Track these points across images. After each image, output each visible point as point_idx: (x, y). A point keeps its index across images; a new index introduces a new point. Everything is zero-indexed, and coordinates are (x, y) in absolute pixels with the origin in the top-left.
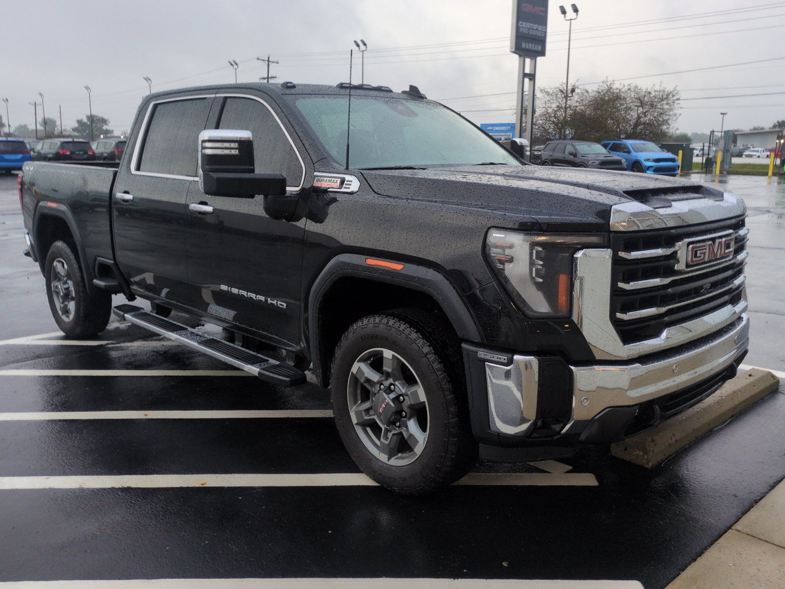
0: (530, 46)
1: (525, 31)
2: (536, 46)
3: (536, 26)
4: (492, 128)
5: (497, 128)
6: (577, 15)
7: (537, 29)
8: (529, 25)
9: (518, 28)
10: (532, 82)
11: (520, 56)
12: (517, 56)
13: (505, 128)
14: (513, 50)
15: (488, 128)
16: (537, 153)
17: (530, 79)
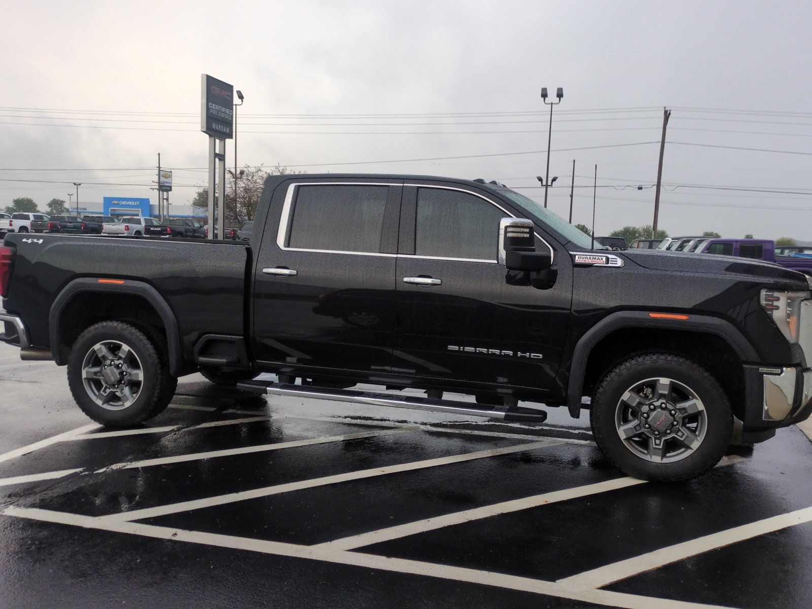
0: (219, 127)
1: (215, 112)
2: (225, 128)
3: (223, 109)
4: (118, 202)
5: (124, 203)
6: (242, 101)
7: (224, 112)
8: (218, 107)
9: (208, 109)
10: (222, 163)
11: (210, 136)
12: (207, 136)
13: (133, 203)
14: (205, 130)
15: (113, 202)
16: (153, 229)
17: (220, 160)
